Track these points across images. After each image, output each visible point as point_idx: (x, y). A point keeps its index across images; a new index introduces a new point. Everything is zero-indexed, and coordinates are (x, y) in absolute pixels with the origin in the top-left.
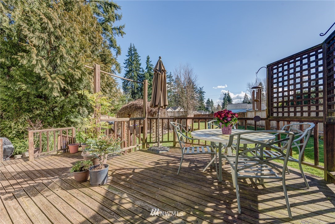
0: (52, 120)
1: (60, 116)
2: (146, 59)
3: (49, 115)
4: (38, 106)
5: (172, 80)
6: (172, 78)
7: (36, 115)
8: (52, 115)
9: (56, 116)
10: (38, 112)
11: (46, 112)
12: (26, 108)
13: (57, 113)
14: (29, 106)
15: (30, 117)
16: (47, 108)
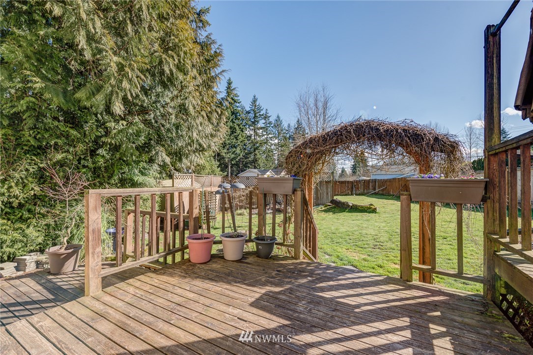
0: (91, 177)
1: (109, 170)
2: (226, 85)
3: (84, 166)
4: (60, 142)
5: (269, 124)
6: (269, 120)
7: (55, 164)
8: (91, 165)
9: (100, 168)
10: (59, 156)
11: (78, 158)
12: (33, 142)
13: (101, 162)
14: (38, 140)
15: (39, 167)
16: (81, 147)
